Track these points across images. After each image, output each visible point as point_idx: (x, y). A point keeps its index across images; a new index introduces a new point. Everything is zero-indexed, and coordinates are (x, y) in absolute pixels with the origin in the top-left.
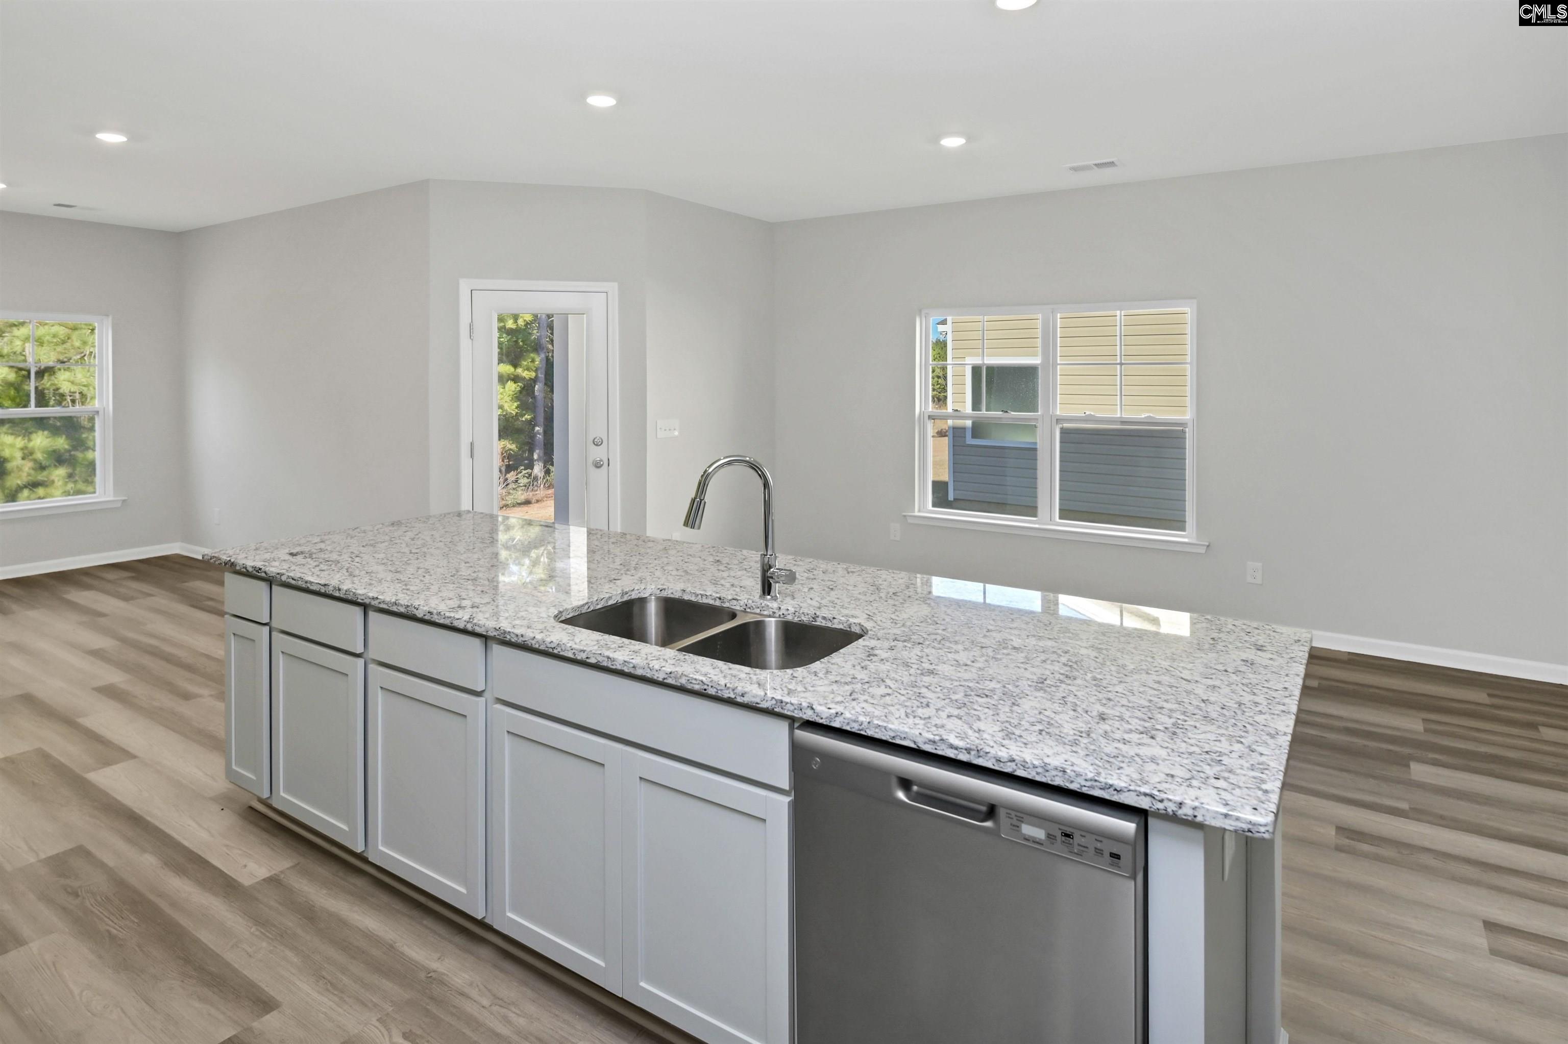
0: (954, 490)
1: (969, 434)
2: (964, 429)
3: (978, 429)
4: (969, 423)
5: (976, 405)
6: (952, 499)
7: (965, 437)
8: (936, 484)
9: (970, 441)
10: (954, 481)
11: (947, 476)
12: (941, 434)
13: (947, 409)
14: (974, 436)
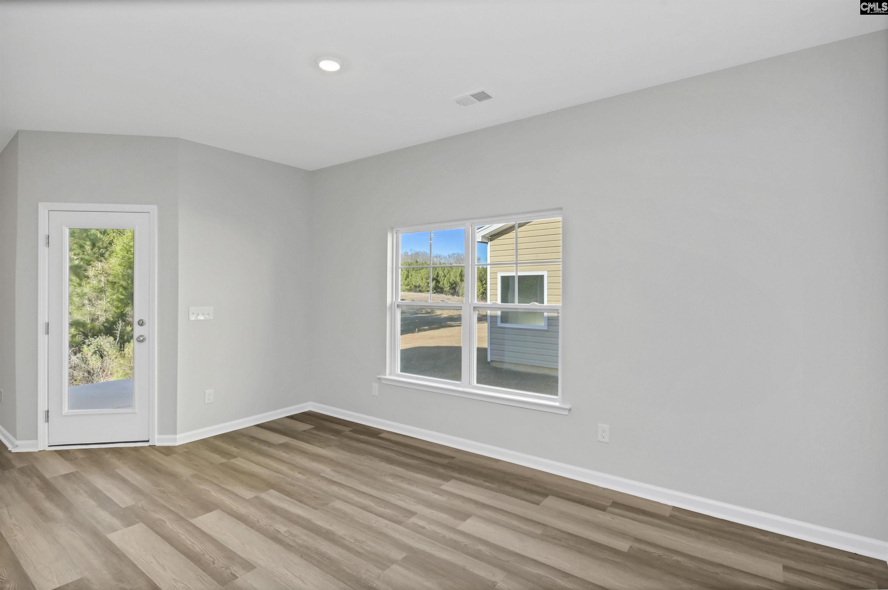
0: (491, 355)
1: (499, 320)
2: (496, 317)
3: (505, 317)
4: (499, 313)
5: (504, 299)
6: (490, 361)
7: (497, 322)
8: (479, 350)
9: (500, 324)
10: (491, 349)
11: (487, 345)
12: (482, 319)
13: (487, 302)
14: (502, 322)
